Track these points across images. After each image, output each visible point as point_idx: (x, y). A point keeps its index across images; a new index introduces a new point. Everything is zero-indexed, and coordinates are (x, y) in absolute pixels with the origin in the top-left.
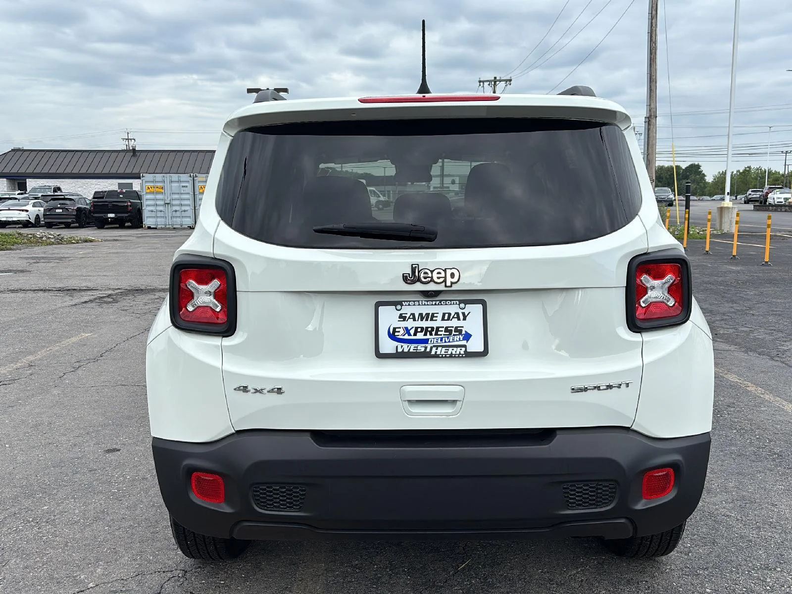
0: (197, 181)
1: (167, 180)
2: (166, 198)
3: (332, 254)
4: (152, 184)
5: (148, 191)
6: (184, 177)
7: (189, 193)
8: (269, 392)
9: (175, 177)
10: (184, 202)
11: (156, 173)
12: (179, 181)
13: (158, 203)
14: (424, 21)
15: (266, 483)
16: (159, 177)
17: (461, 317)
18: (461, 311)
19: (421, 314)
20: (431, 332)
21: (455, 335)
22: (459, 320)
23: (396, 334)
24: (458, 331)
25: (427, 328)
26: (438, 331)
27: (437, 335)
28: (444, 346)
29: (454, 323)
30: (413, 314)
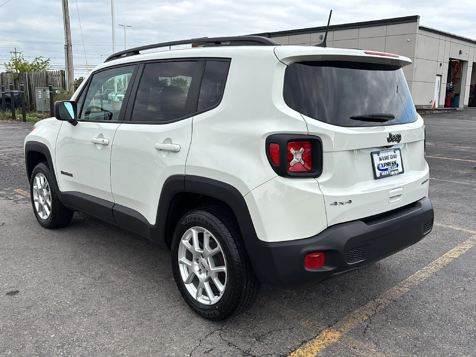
3: (349, 129)
8: (345, 203)
14: (331, 10)
15: (351, 249)
17: (395, 157)
18: (394, 154)
19: (385, 157)
20: (388, 165)
21: (395, 165)
22: (395, 158)
23: (379, 167)
24: (395, 163)
25: (387, 163)
26: (390, 164)
27: (390, 166)
28: (393, 171)
29: (394, 160)
30: (383, 157)
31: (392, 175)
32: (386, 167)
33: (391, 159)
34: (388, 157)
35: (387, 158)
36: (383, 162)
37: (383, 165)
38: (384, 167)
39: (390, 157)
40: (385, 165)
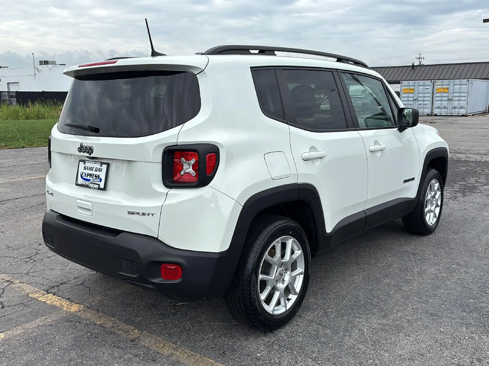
0: (436, 85)
1: (417, 85)
2: (415, 96)
4: (407, 87)
5: (404, 92)
6: (428, 82)
7: (430, 93)
9: (421, 82)
10: (426, 99)
11: (410, 80)
12: (424, 85)
13: (410, 99)
14: (146, 20)
16: (412, 83)
17: (100, 170)
18: (100, 167)
19: (90, 167)
20: (91, 176)
21: (97, 179)
22: (99, 172)
23: (83, 175)
24: (99, 177)
25: (91, 174)
26: (93, 176)
27: (93, 178)
28: (93, 184)
29: (98, 173)
30: (88, 167)
31: (90, 188)
32: (88, 178)
33: (95, 171)
34: (93, 169)
35: (91, 169)
36: (87, 172)
37: (87, 175)
38: (87, 177)
39: (95, 168)
40: (88, 175)
